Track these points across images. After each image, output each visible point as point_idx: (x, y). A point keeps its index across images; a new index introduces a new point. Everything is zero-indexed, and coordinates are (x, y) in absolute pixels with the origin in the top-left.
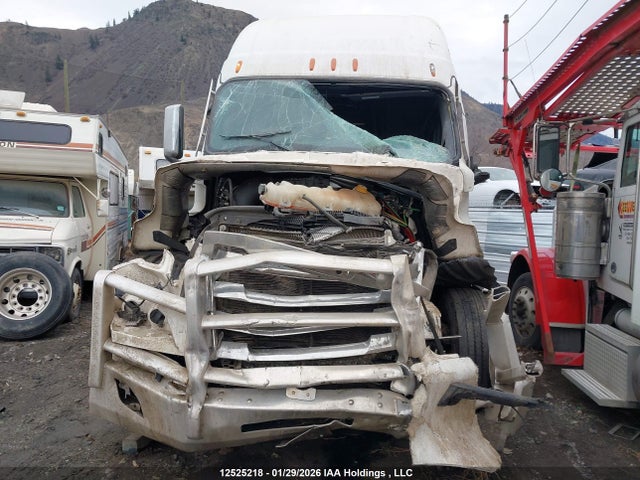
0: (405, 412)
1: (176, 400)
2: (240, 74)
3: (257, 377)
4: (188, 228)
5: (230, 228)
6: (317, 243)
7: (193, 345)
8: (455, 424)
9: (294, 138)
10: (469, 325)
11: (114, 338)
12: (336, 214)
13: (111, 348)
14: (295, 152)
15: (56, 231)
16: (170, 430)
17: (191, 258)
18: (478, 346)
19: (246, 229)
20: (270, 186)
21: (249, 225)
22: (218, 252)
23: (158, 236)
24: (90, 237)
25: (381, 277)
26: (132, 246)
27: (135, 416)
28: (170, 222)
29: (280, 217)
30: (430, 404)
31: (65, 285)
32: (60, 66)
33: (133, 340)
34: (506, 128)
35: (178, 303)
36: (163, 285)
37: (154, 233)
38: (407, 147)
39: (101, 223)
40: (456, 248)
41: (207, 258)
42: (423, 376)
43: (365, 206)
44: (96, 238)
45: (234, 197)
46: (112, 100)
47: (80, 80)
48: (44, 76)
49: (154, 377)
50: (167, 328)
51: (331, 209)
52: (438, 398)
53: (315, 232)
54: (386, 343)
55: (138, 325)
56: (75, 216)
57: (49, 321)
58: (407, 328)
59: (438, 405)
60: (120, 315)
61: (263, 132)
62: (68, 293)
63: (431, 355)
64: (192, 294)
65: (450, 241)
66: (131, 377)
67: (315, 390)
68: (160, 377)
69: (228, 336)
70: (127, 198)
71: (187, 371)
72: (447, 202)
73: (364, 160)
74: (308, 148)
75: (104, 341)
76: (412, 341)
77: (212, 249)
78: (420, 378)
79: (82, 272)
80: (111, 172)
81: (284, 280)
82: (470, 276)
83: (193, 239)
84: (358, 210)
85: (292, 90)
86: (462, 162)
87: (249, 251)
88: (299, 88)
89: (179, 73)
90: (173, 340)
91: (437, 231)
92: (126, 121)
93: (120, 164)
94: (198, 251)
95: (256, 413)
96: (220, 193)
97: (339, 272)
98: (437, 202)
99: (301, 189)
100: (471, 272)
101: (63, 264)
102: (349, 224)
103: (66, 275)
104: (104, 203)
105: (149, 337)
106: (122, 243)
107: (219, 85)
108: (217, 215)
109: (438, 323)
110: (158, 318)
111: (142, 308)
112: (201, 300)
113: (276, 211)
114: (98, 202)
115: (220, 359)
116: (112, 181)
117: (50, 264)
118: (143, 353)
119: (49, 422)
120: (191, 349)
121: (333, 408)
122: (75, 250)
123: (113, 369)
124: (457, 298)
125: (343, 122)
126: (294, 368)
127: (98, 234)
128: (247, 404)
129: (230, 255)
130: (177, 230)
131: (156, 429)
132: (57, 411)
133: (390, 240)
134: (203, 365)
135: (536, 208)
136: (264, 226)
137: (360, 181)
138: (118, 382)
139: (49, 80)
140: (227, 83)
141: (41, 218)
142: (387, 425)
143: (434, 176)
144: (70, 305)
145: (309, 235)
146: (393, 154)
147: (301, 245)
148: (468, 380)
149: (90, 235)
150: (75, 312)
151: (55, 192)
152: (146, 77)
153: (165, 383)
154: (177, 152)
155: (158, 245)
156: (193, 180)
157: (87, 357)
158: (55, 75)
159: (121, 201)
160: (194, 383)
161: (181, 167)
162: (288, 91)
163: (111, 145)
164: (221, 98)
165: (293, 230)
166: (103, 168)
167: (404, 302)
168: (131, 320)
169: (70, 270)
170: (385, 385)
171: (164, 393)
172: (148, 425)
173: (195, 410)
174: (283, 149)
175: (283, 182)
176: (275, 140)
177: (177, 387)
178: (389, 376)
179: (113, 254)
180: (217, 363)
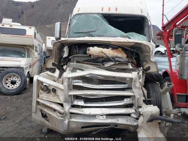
0: (135, 124)
1: (60, 118)
2: (79, 12)
3: (87, 111)
4: (63, 62)
5: (77, 62)
6: (106, 67)
7: (66, 100)
8: (152, 128)
9: (97, 33)
10: (154, 94)
11: (40, 97)
12: (112, 58)
13: (39, 100)
14: (98, 37)
15: (21, 62)
16: (58, 127)
17: (65, 72)
18: (157, 102)
19: (83, 62)
20: (91, 48)
21: (84, 61)
22: (74, 70)
23: (54, 64)
24: (32, 64)
25: (128, 79)
26: (46, 67)
27: (47, 122)
28: (57, 60)
29: (94, 58)
30: (144, 122)
31: (24, 78)
32: (23, 13)
33: (46, 98)
34: (163, 31)
35: (61, 86)
36: (56, 80)
37: (52, 63)
38: (134, 36)
39: (35, 60)
40: (150, 69)
41: (70, 72)
42: (142, 112)
43: (121, 55)
44: (34, 64)
45: (78, 52)
46: (38, 23)
47: (29, 17)
48: (18, 16)
49: (53, 110)
50: (57, 94)
51: (111, 56)
52: (147, 120)
53: (105, 64)
54: (129, 101)
55: (48, 93)
56: (28, 58)
57: (20, 90)
58: (137, 96)
59: (147, 122)
60: (42, 89)
61: (86, 31)
62: (25, 81)
63: (145, 105)
64: (66, 83)
65: (148, 67)
66: (46, 110)
67: (105, 116)
68: (55, 110)
69: (77, 97)
70: (43, 52)
71: (64, 109)
72: (148, 54)
73: (120, 40)
74: (102, 36)
75: (37, 98)
76: (139, 101)
77: (72, 69)
78: (141, 113)
79: (29, 74)
80: (38, 44)
81: (95, 80)
82: (155, 79)
83: (66, 66)
84: (120, 56)
85: (96, 17)
86: (151, 41)
87: (84, 70)
88: (98, 17)
89: (57, 15)
90: (59, 98)
91: (144, 64)
92: (42, 29)
93: (41, 42)
94: (68, 69)
95: (86, 123)
96: (73, 51)
97: (114, 77)
98: (145, 54)
99: (101, 49)
100: (155, 77)
101: (24, 72)
102: (117, 61)
103: (25, 75)
104: (36, 54)
105: (51, 97)
106: (41, 66)
107: (72, 16)
108: (73, 58)
109: (146, 94)
110: (54, 91)
111: (49, 87)
112: (69, 86)
113: (92, 56)
114: (34, 53)
115: (74, 105)
116: (38, 47)
117: (20, 72)
118: (49, 102)
119: (20, 122)
120: (65, 102)
121: (112, 122)
122: (27, 68)
123: (40, 107)
124: (150, 85)
125: (113, 27)
126: (99, 109)
127: (34, 63)
128: (83, 120)
129: (78, 71)
130: (60, 62)
131: (54, 127)
132: (22, 118)
133: (130, 67)
134: (69, 107)
135: (172, 56)
136: (88, 62)
137: (119, 47)
138: (41, 111)
139: (20, 17)
140: (75, 15)
141: (17, 58)
142: (128, 127)
143: (144, 45)
144: (26, 85)
145: (103, 65)
146: (129, 38)
147: (101, 68)
148: (157, 114)
149: (32, 63)
150: (28, 87)
151: (22, 50)
152: (48, 16)
153: (57, 112)
154: (59, 37)
155: (54, 67)
156: (65, 46)
157: (31, 101)
158: (21, 15)
159: (41, 53)
160: (66, 113)
161: (61, 42)
162: (95, 18)
163: (38, 36)
164: (73, 20)
165: (98, 63)
166: (36, 43)
167: (136, 88)
168: (45, 91)
169: (26, 74)
170: (129, 115)
171: (56, 115)
172: (51, 125)
173: (66, 122)
174: (93, 36)
175: (95, 47)
176: (91, 33)
177: (60, 113)
178: (131, 112)
179: (39, 69)
180: (73, 106)
